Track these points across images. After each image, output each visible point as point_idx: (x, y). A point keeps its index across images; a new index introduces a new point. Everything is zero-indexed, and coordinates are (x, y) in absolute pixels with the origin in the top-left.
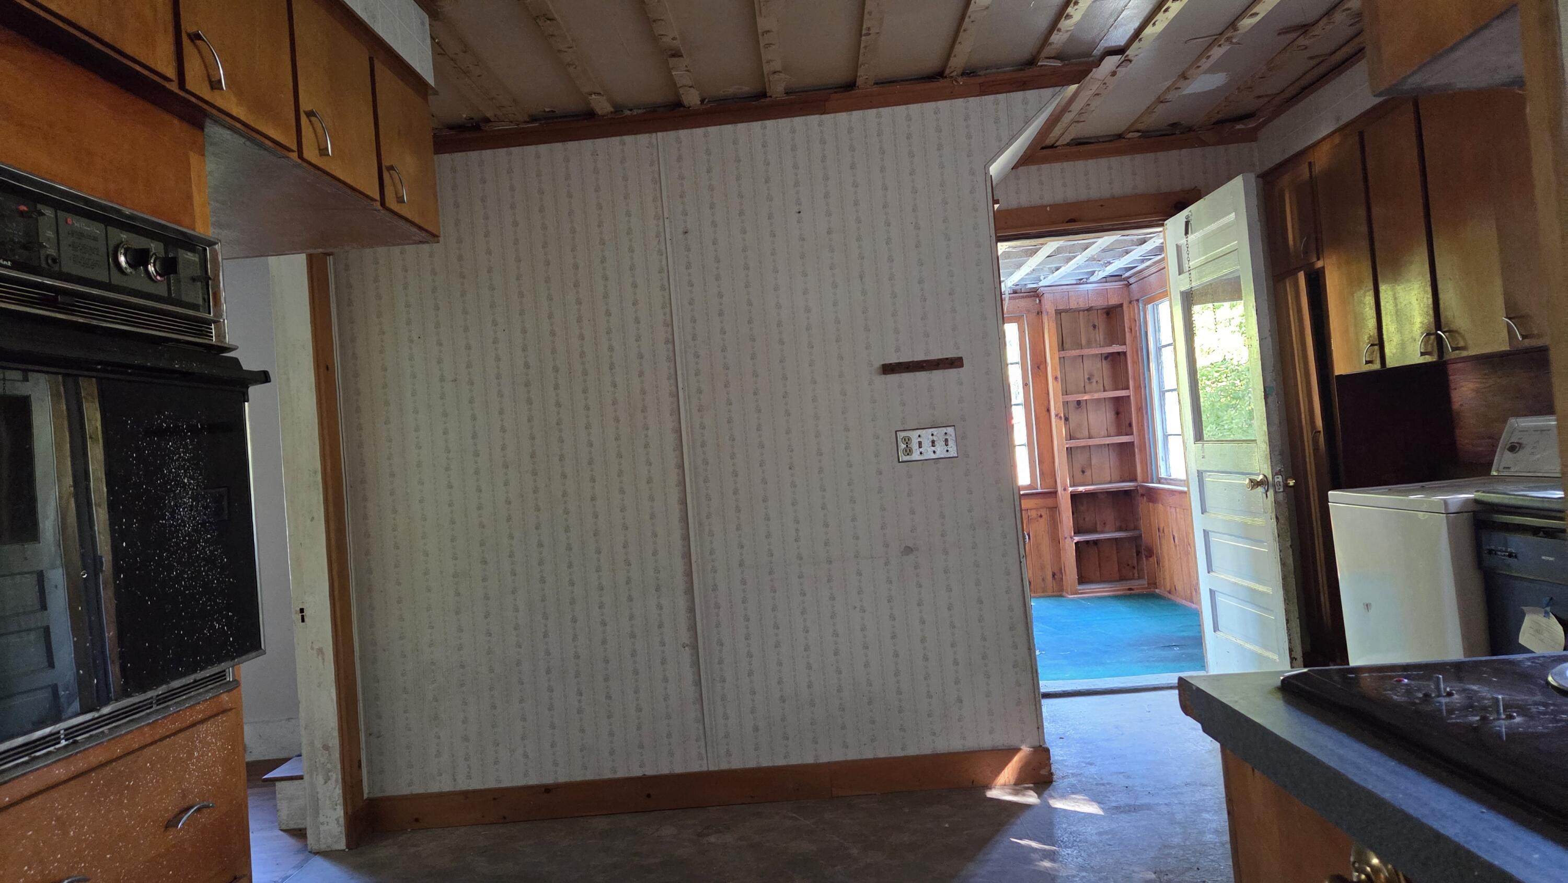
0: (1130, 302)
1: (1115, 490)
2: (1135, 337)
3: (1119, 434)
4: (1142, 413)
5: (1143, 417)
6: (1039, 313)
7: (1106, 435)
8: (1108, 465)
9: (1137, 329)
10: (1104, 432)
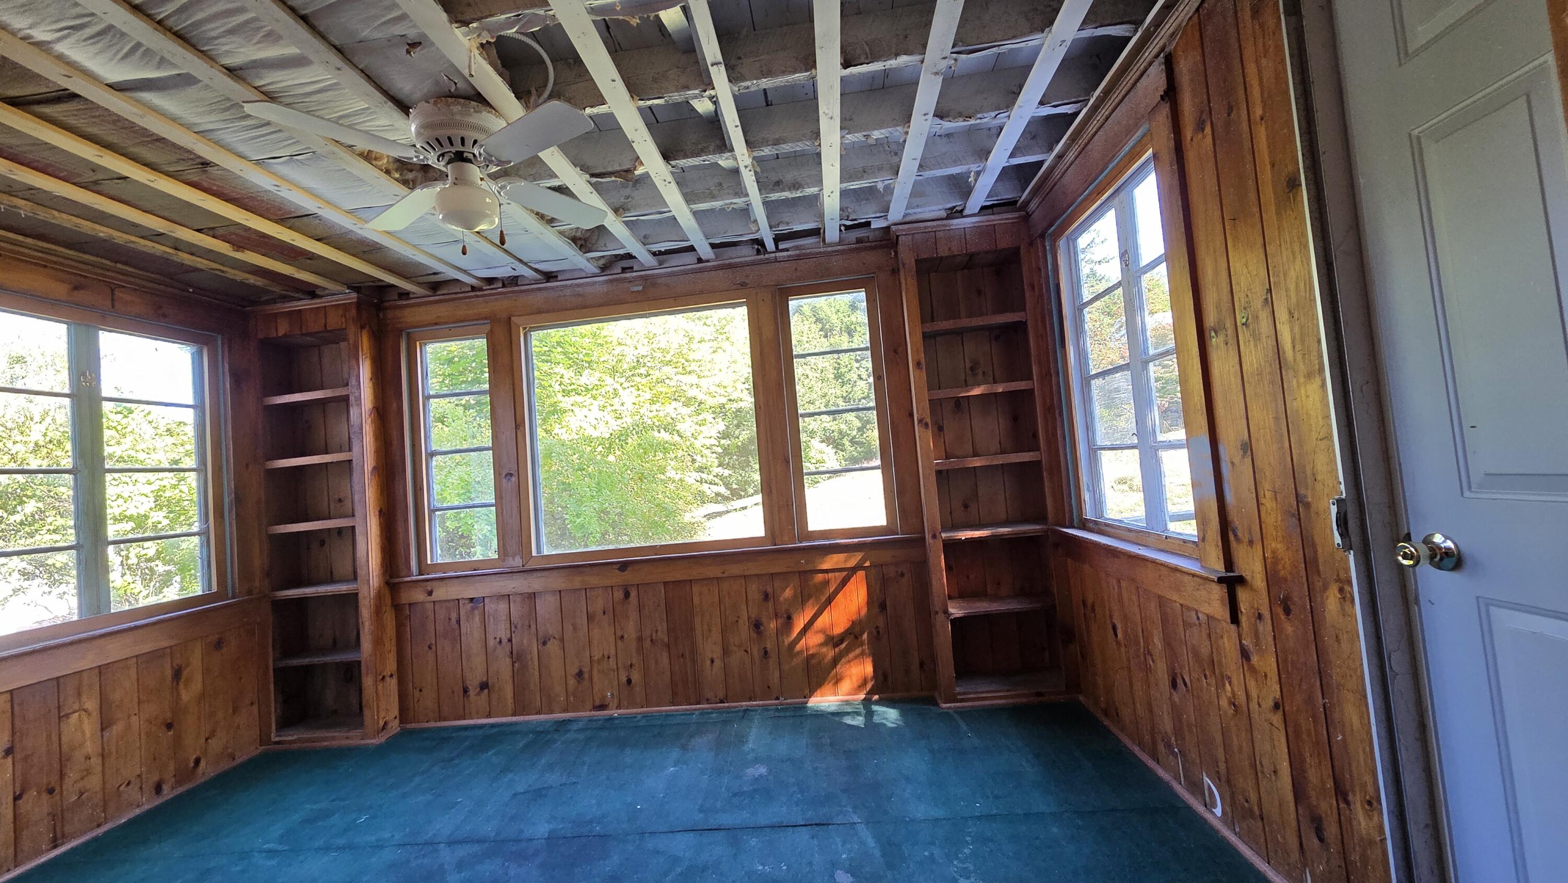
0: (1031, 244)
1: (1014, 536)
2: (1041, 296)
3: (1019, 449)
4: (1054, 414)
5: (1055, 420)
6: (895, 272)
7: (999, 451)
8: (1003, 497)
9: (1043, 281)
10: (995, 447)
